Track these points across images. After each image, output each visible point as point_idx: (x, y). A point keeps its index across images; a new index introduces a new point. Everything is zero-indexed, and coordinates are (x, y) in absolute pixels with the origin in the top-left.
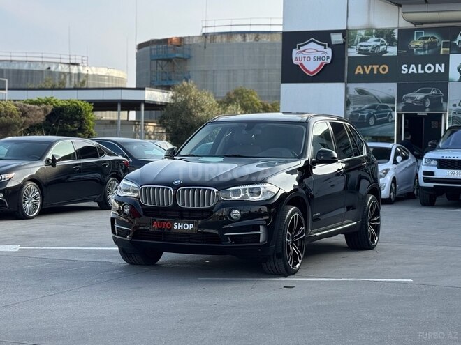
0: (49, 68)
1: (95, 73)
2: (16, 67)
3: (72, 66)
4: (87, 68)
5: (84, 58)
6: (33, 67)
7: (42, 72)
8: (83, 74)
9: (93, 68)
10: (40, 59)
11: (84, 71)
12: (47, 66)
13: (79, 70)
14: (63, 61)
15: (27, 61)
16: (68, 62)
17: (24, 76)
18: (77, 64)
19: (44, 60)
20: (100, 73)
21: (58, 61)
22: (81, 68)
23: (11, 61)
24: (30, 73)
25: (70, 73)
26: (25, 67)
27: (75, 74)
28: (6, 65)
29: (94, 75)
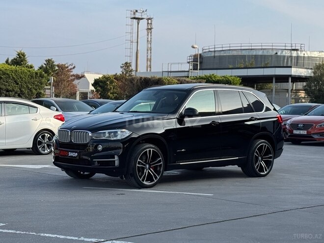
0: (277, 53)
1: (310, 55)
2: (254, 53)
3: (293, 52)
4: (303, 52)
5: (302, 46)
6: (265, 53)
7: (271, 56)
8: (301, 57)
9: (309, 52)
10: (271, 47)
11: (301, 54)
12: (275, 52)
13: (297, 54)
14: (287, 48)
15: (262, 49)
16: (290, 48)
17: (259, 59)
18: (297, 50)
19: (274, 47)
20: (313, 56)
21: (284, 48)
22: (299, 52)
23: (251, 49)
24: (264, 57)
25: (291, 56)
26: (260, 53)
27: (295, 57)
28: (247, 52)
29: (309, 57)
